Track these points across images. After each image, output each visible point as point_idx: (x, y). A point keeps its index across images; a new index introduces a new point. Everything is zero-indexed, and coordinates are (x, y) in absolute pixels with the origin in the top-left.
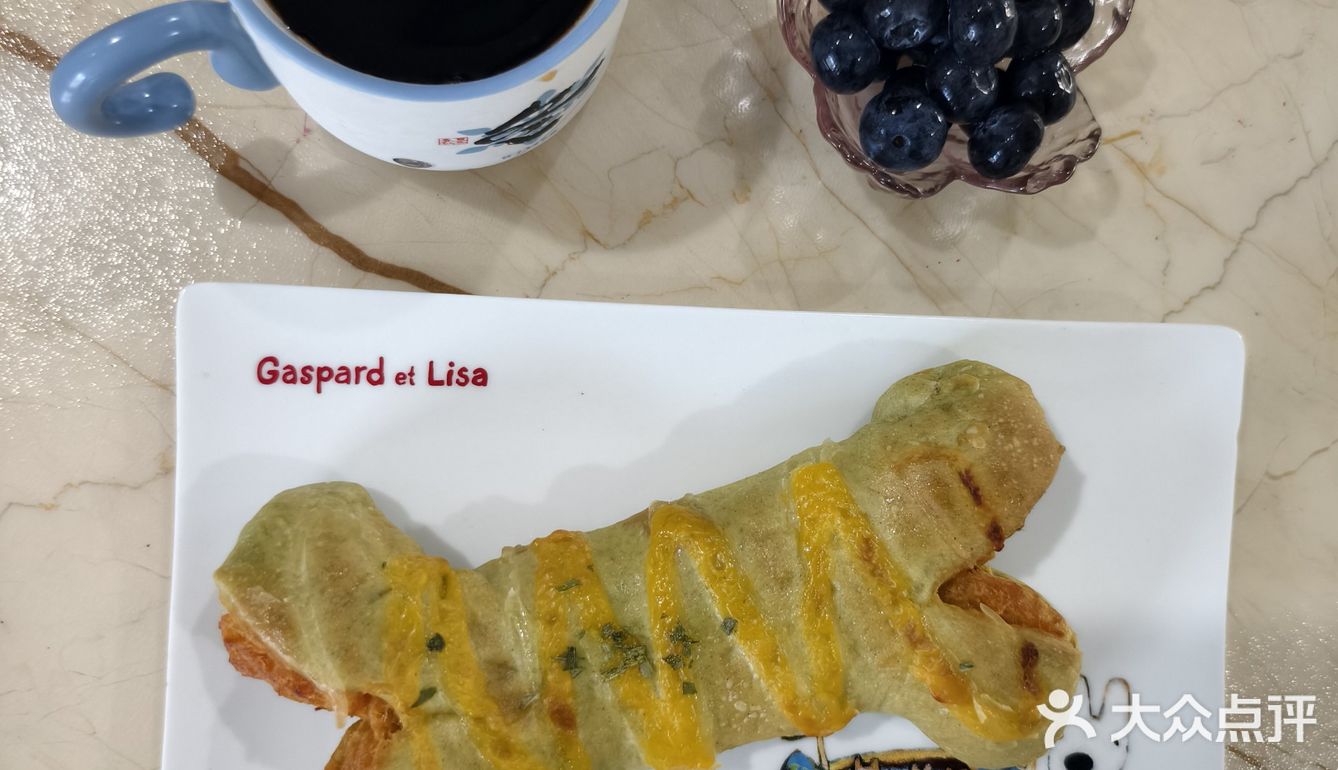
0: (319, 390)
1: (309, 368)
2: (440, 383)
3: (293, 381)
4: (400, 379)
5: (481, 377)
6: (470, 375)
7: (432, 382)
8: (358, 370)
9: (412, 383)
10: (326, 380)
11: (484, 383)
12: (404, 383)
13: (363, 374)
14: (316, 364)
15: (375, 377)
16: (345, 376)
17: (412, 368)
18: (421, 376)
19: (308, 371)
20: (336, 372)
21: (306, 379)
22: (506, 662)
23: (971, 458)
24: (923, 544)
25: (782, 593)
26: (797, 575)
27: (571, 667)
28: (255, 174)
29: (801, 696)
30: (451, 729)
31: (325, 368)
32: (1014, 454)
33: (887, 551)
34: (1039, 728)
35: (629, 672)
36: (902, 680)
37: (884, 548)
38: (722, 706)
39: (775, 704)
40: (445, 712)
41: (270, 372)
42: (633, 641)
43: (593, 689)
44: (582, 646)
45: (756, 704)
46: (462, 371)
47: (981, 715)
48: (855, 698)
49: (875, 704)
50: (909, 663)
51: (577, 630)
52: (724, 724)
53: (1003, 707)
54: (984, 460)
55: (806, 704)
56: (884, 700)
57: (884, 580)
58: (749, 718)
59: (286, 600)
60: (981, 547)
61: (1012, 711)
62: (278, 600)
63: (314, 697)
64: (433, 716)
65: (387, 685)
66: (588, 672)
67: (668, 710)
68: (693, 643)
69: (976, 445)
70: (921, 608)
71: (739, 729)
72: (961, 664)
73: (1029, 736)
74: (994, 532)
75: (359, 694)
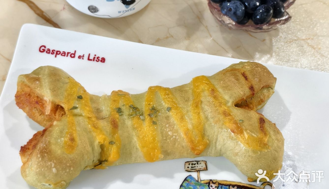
0: (56, 57)
1: (54, 50)
2: (91, 60)
3: (49, 53)
4: (79, 57)
5: (103, 60)
6: (100, 59)
7: (89, 59)
8: (68, 53)
9: (83, 59)
10: (58, 54)
11: (104, 62)
12: (81, 58)
13: (69, 55)
14: (56, 50)
15: (73, 56)
16: (64, 54)
17: (84, 55)
18: (86, 57)
19: (54, 51)
20: (62, 53)
21: (53, 53)
22: (100, 108)
23: (245, 70)
24: (230, 90)
25: (186, 102)
26: (191, 98)
27: (119, 112)
28: (47, 16)
29: (189, 129)
30: (80, 118)
31: (59, 51)
32: (258, 71)
33: (219, 92)
34: (267, 148)
35: (136, 116)
36: (222, 128)
37: (218, 91)
38: (165, 132)
39: (181, 133)
40: (79, 114)
41: (43, 49)
42: (139, 110)
43: (125, 121)
44: (123, 108)
45: (175, 133)
46: (98, 58)
47: (246, 135)
48: (207, 136)
49: (214, 141)
50: (224, 122)
51: (122, 104)
52: (165, 138)
53: (253, 135)
54: (249, 71)
55: (191, 132)
56: (217, 139)
57: (217, 99)
58: (173, 138)
59: (40, 76)
60: (247, 92)
61: (257, 137)
62: (37, 76)
63: (41, 104)
64: (75, 115)
65: (64, 102)
66: (124, 116)
67: (148, 129)
68: (157, 111)
69: (247, 67)
70: (228, 107)
71: (169, 142)
72: (240, 120)
73: (263, 150)
74: (252, 88)
75: (55, 105)
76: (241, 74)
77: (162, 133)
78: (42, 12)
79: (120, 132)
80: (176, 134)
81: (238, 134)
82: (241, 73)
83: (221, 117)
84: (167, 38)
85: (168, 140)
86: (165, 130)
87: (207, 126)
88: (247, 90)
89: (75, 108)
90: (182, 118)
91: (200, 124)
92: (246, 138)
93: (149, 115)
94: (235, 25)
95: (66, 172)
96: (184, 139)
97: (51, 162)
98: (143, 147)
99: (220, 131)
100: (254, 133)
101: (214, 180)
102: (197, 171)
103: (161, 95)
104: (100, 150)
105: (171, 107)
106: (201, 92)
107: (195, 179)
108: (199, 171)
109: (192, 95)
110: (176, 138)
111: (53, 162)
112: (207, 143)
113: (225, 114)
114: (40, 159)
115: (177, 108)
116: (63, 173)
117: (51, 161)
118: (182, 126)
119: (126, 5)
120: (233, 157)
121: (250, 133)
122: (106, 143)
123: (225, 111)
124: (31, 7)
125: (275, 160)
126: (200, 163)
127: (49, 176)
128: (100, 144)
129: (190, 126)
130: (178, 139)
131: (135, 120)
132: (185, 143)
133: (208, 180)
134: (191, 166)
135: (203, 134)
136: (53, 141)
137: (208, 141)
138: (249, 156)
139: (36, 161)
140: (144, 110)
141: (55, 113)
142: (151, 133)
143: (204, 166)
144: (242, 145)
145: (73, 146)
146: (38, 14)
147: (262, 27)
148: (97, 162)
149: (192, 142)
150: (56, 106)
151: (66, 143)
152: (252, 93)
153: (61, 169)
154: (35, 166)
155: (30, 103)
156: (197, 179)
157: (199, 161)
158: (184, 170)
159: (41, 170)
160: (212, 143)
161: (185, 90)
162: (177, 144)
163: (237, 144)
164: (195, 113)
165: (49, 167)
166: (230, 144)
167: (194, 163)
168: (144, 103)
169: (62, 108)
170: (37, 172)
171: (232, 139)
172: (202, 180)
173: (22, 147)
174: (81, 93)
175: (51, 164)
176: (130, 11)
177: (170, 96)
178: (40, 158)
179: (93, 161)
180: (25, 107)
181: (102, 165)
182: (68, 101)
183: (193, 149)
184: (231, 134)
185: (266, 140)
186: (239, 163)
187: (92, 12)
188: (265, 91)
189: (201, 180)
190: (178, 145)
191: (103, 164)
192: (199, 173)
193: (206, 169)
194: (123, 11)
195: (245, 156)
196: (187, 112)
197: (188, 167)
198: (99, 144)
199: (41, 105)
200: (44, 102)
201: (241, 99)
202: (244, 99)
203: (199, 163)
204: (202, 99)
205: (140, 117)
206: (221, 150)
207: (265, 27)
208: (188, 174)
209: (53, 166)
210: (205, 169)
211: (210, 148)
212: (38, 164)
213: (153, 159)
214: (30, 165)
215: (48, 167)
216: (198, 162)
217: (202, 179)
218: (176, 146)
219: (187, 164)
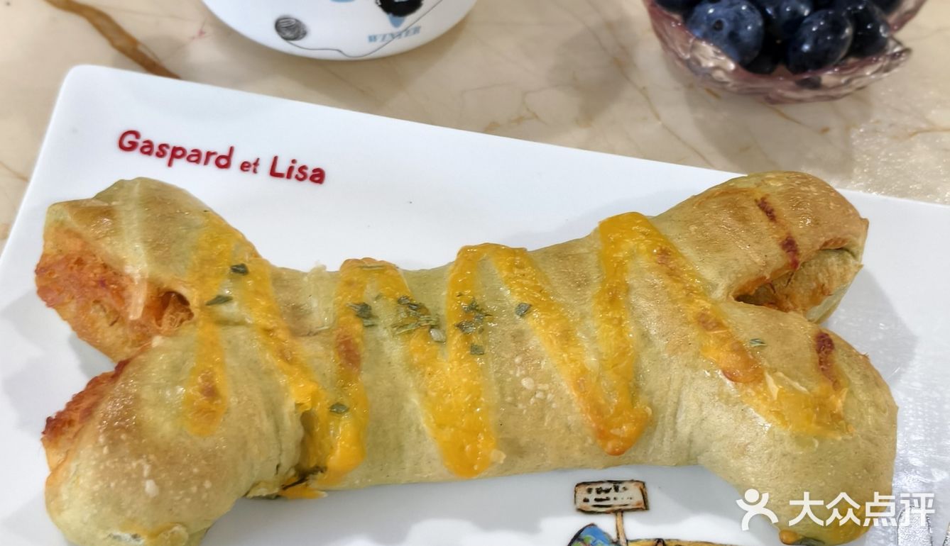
0: (170, 164)
1: (166, 146)
2: (280, 175)
3: (149, 153)
4: (244, 166)
5: (318, 176)
6: (309, 172)
7: (273, 173)
8: (209, 154)
9: (255, 171)
10: (178, 157)
11: (320, 181)
12: (247, 171)
13: (213, 159)
14: (173, 143)
15: (223, 162)
16: (196, 157)
17: (258, 159)
18: (265, 167)
19: (164, 148)
20: (189, 153)
21: (161, 154)
22: (301, 305)
23: (767, 191)
24: (719, 251)
25: (579, 289)
26: (595, 277)
27: (364, 318)
28: (150, 56)
29: (589, 369)
30: (240, 331)
31: (180, 149)
32: (809, 194)
33: (684, 258)
34: (843, 430)
35: (419, 330)
36: (695, 368)
37: (682, 255)
38: (509, 380)
39: (564, 385)
40: (236, 321)
41: (130, 142)
42: (427, 312)
43: (382, 345)
44: (377, 306)
45: (544, 384)
46: (302, 169)
47: (774, 387)
48: (648, 395)
49: (669, 410)
50: (701, 346)
51: (374, 294)
52: (509, 399)
53: (796, 385)
54: (780, 193)
55: (594, 380)
56: (678, 403)
57: (678, 278)
58: (535, 398)
59: (114, 203)
60: (776, 257)
61: (808, 393)
62: (106, 204)
63: (116, 287)
64: (225, 322)
65: (189, 283)
66: (380, 328)
67: (454, 370)
68: (486, 315)
69: (772, 184)
70: (715, 303)
71: (525, 411)
72: (752, 340)
73: (831, 435)
74: (789, 245)
75: (159, 289)
76: (754, 203)
77: (500, 381)
78: (134, 42)
79: (365, 377)
80: (546, 387)
81: (746, 383)
82: (756, 201)
83: (693, 333)
84: (520, 120)
85: (520, 406)
86: (511, 372)
87: (645, 361)
88: (776, 251)
89: (225, 300)
90: (566, 337)
91: (623, 354)
92: (771, 396)
93: (460, 326)
94: (735, 71)
95: (187, 495)
96: (570, 402)
97: (141, 461)
98: (441, 426)
99: (689, 377)
100: (799, 381)
101: (669, 540)
102: (615, 512)
103: (499, 270)
104: (301, 432)
105: (527, 302)
106: (625, 258)
107: (609, 536)
108: (620, 512)
109: (598, 267)
110: (546, 398)
111: (148, 461)
112: (647, 414)
113: (704, 322)
114: (105, 450)
115: (548, 307)
116: (178, 498)
117: (139, 456)
118: (563, 360)
119: (391, 15)
120: (732, 461)
121: (787, 379)
122: (321, 409)
123: (703, 315)
124: (101, 30)
125: (868, 471)
126: (625, 489)
127: (135, 506)
128: (301, 411)
129: (591, 361)
130: (551, 402)
131: (416, 341)
132: (577, 414)
133: (649, 540)
134: (594, 495)
135: (633, 386)
136: (147, 393)
137: (649, 410)
138: (784, 455)
139: (92, 457)
140: (443, 312)
141: (159, 318)
142: (465, 380)
143: (639, 498)
144: (761, 421)
145: (213, 411)
146: (122, 50)
147: (820, 79)
148: (292, 473)
149: (597, 410)
150: (162, 295)
151: (189, 400)
152: (790, 261)
153: (171, 483)
154: (90, 473)
155: (83, 286)
156: (614, 536)
157: (620, 482)
158: (575, 507)
159: (109, 486)
160: (664, 417)
161: (573, 256)
162: (547, 419)
163: (744, 417)
164: (610, 320)
165: (134, 476)
166: (721, 419)
167: (605, 486)
168: (444, 293)
169: (182, 301)
170: (95, 492)
171: (727, 403)
172: (632, 541)
173: (49, 420)
174: (244, 259)
175: (140, 468)
176: (407, 35)
177: (528, 270)
178: (104, 446)
179: (278, 467)
180: (66, 300)
181: (307, 485)
182: (202, 278)
183: (602, 435)
184: (723, 384)
185: (839, 403)
186: (753, 479)
187: (287, 39)
188: (833, 260)
189: (627, 541)
190: (553, 420)
191: (310, 481)
192: (622, 519)
193: (644, 506)
194: (384, 36)
195: (770, 455)
196: (583, 317)
197: (586, 500)
198: (296, 412)
199: (113, 289)
200: (124, 282)
201: (753, 278)
202: (765, 277)
203: (621, 486)
204: (631, 279)
205: (429, 331)
206: (690, 441)
207: (828, 77)
208: (584, 521)
209: (146, 473)
210: (639, 507)
211: (657, 434)
212: (97, 466)
213: (472, 466)
214: (72, 474)
215: (128, 475)
216: (616, 484)
217: (630, 537)
218: (546, 424)
219: (583, 490)
